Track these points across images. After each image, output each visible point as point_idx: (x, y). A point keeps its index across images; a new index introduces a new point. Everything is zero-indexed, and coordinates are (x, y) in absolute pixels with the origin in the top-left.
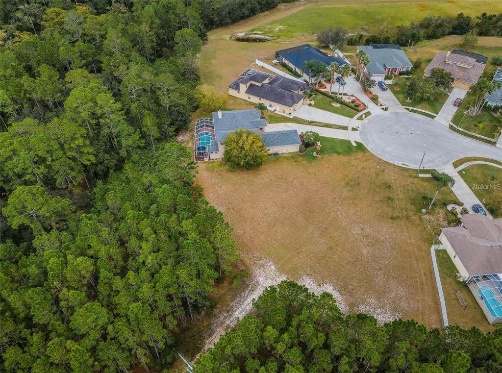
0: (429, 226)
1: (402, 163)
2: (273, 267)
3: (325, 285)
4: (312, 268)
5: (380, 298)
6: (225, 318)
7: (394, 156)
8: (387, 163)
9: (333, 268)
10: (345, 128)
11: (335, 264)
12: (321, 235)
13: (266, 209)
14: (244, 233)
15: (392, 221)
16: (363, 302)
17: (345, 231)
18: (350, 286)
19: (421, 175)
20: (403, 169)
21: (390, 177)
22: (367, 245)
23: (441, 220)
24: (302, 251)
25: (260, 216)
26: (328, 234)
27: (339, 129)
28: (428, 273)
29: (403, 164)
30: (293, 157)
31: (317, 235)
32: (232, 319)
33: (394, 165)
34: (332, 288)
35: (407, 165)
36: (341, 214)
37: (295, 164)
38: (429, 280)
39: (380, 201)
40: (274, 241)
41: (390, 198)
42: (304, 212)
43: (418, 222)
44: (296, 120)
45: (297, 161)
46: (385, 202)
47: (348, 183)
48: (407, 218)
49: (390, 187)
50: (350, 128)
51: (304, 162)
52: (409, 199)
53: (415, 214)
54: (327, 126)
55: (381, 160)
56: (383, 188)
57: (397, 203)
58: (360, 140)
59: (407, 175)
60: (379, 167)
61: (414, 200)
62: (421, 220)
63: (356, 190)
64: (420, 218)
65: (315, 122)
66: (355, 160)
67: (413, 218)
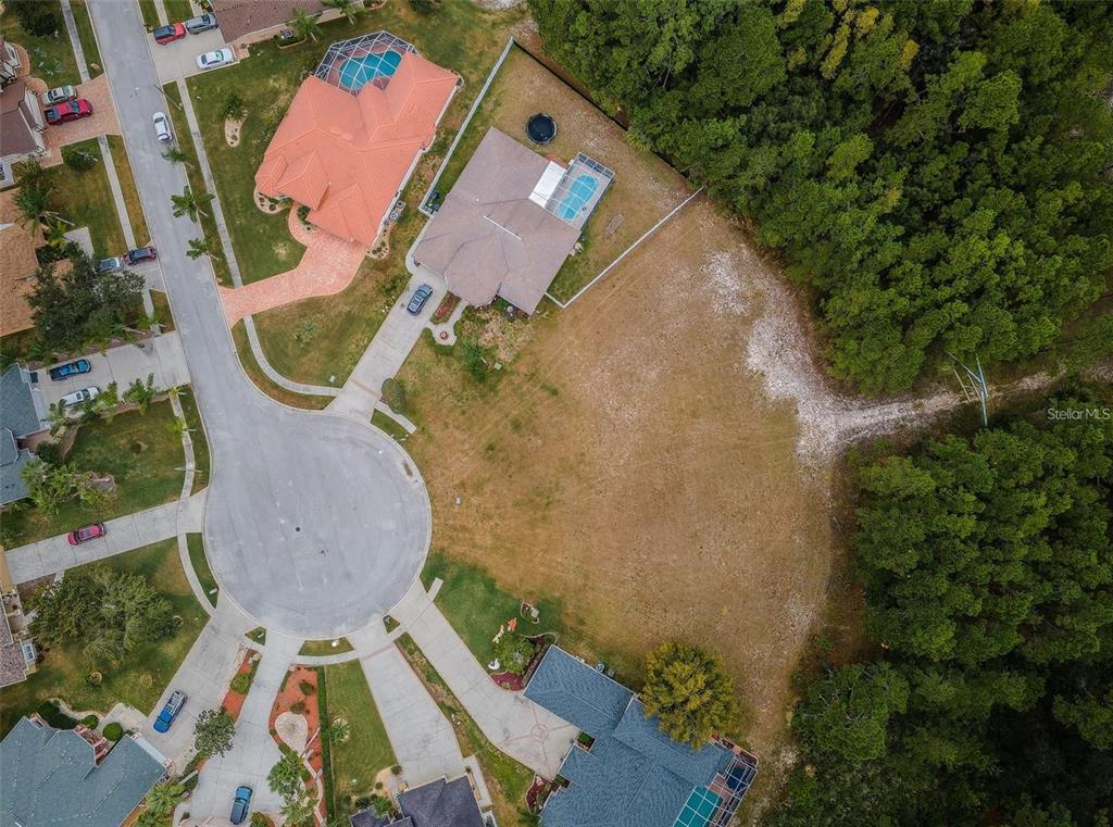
0: (520, 340)
1: (408, 478)
2: (802, 443)
3: (755, 370)
4: (750, 405)
5: (704, 304)
6: (912, 420)
7: (402, 501)
8: (432, 497)
9: (721, 385)
10: (405, 643)
11: (713, 388)
12: (686, 445)
13: (725, 553)
14: (793, 532)
15: (561, 390)
16: (727, 316)
17: (646, 426)
18: (725, 345)
19: (411, 428)
20: (424, 467)
21: (463, 463)
22: (638, 381)
23: (491, 334)
24: (739, 438)
25: (745, 546)
26: (673, 439)
27: (417, 649)
28: (608, 284)
29: (409, 473)
30: (578, 638)
31: (692, 450)
32: (905, 414)
33: (427, 483)
34: (749, 360)
35: (406, 466)
36: (621, 456)
37: (589, 620)
38: (617, 276)
39: (536, 434)
40: (766, 484)
41: (516, 426)
42: (671, 503)
43: (528, 359)
44: (471, 738)
45: (582, 622)
46: (530, 427)
47: (548, 504)
48: (533, 375)
49: (491, 448)
50: (396, 633)
51: (571, 609)
52: (487, 402)
53: (512, 373)
54: (430, 676)
55: (435, 513)
56: (501, 455)
57: (515, 412)
58: (417, 583)
59: (431, 447)
60: (458, 502)
61: (483, 396)
62: (518, 356)
63: (551, 482)
64: (515, 361)
65: (442, 705)
66: (481, 547)
67: (523, 370)
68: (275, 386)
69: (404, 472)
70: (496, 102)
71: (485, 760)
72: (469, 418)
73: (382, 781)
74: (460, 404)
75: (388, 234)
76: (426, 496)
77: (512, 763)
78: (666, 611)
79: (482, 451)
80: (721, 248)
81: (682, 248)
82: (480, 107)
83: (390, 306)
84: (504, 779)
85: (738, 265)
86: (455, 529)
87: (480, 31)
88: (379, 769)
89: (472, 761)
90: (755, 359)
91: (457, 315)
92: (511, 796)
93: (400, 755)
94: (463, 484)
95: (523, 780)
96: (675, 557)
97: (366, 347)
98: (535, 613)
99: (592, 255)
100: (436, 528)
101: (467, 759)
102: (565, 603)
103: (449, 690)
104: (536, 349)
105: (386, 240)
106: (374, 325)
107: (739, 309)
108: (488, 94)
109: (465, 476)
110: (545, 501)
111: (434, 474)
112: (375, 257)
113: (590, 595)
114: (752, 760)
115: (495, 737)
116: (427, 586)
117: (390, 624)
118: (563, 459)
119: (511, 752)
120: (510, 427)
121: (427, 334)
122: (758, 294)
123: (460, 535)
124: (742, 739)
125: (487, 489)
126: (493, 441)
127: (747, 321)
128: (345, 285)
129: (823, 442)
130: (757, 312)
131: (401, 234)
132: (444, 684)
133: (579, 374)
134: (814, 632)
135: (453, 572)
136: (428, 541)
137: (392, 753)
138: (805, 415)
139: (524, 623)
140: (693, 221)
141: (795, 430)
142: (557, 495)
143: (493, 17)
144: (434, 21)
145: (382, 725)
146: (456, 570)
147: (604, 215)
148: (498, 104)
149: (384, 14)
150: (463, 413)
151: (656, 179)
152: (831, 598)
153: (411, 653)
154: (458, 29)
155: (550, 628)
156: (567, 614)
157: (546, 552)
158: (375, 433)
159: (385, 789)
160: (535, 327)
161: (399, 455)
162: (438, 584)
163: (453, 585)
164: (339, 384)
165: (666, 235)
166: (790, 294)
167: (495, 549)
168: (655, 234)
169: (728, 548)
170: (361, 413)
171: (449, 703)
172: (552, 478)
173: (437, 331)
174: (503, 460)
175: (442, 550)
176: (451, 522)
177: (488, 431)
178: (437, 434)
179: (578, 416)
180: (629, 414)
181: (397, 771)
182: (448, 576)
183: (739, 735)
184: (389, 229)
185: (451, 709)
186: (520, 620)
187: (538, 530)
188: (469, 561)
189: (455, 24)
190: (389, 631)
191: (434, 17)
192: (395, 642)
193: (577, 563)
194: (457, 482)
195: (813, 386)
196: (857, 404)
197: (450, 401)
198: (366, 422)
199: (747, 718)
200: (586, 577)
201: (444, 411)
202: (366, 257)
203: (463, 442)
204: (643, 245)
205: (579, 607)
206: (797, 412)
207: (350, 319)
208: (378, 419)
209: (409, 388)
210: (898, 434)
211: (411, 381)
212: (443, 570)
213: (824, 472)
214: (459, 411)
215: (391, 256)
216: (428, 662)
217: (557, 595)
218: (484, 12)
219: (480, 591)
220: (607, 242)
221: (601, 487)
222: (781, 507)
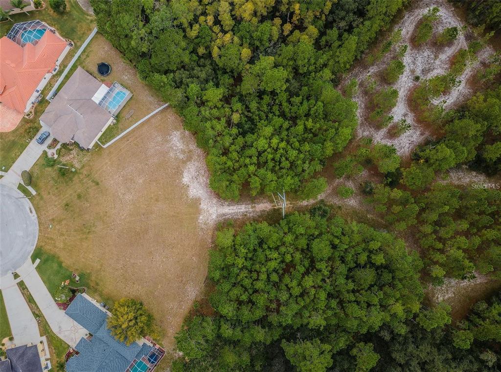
0: (85, 159)
1: (30, 214)
2: (201, 217)
3: (185, 184)
4: (181, 199)
5: (167, 152)
6: (250, 213)
7: (26, 224)
8: (40, 223)
9: (170, 189)
10: (22, 285)
11: (166, 190)
12: (152, 213)
13: (163, 262)
14: (193, 256)
15: (100, 183)
16: (176, 159)
17: (135, 203)
18: (174, 172)
19: (34, 193)
20: (38, 210)
21: (54, 210)
22: (134, 183)
23: (72, 156)
24: (175, 213)
25: (172, 259)
26: (146, 210)
27: (26, 288)
29: (31, 212)
31: (154, 216)
32: (247, 210)
33: (38, 217)
34: (183, 179)
35: (30, 209)
36: (123, 215)
37: (101, 283)
38: (130, 136)
39: (87, 201)
40: (183, 233)
41: (79, 197)
42: (142, 237)
43: (87, 168)
44: (45, 328)
45: (97, 284)
46: (85, 198)
47: (89, 232)
48: (89, 175)
49: (67, 205)
50: (18, 280)
51: (93, 278)
52: (68, 185)
53: (80, 173)
54: (30, 300)
55: (40, 231)
56: (71, 209)
57: (80, 191)
58: (30, 260)
59: (42, 202)
60: (51, 226)
61: (67, 182)
62: (83, 167)
63: (91, 223)
64: (82, 168)
65: (34, 313)
66: (58, 247)
67: (85, 172)
69: (29, 211)
70: (87, 55)
71: (49, 339)
72: (59, 191)
73: (5, 342)
74: (56, 185)
75: (34, 108)
76: (37, 223)
77: (61, 341)
78: (134, 284)
79: (63, 206)
80: (176, 129)
81: (159, 127)
82: (79, 57)
83: (31, 139)
84: (56, 348)
85: (183, 137)
86: (48, 239)
87: (85, 23)
88: (4, 338)
89: (44, 339)
90: (186, 179)
91: (59, 146)
92: (59, 355)
93: (14, 332)
94: (53, 220)
95: (64, 349)
96: (141, 261)
97: (19, 156)
98: (77, 278)
99: (120, 126)
100: (40, 237)
101: (42, 337)
102: (91, 276)
103: (38, 307)
104: (91, 164)
105: (33, 111)
106: (23, 147)
107: (181, 156)
108: (84, 51)
109: (55, 216)
110: (88, 231)
111: (42, 213)
112: (27, 117)
113: (103, 273)
114: (162, 352)
115: (55, 329)
116: (33, 262)
117: (16, 276)
118: (98, 213)
119: (61, 336)
120: (76, 197)
121: (45, 153)
122: (190, 151)
123: (50, 241)
124: (160, 342)
125: (64, 222)
126: (68, 202)
127: (184, 162)
128: (13, 128)
129: (210, 218)
130: (189, 159)
131: (39, 108)
132: (36, 304)
133: (109, 177)
134: (197, 300)
135: (44, 257)
136: (36, 242)
137: (10, 331)
138: (203, 206)
139: (72, 282)
140: (166, 116)
141: (198, 212)
142: (93, 229)
143: (92, 18)
144: (65, 17)
145: (7, 319)
146: (46, 256)
147: (127, 109)
148: (88, 56)
149: (44, 12)
150: (57, 189)
151: (152, 96)
152: (206, 286)
153: (23, 289)
154: (75, 21)
155: (84, 285)
156: (91, 280)
157: (86, 253)
158: (19, 193)
159: (6, 346)
160: (92, 155)
161: (27, 203)
162: (38, 261)
163: (44, 262)
164: (6, 171)
165: (153, 121)
166: (205, 152)
167: (64, 249)
168: (149, 120)
169: (164, 260)
170: (14, 184)
171: (37, 312)
172: (92, 221)
173: (50, 152)
174: (72, 211)
175: (41, 247)
176: (46, 235)
177: (67, 197)
178: (44, 196)
179: (106, 196)
180: (129, 197)
181: (11, 339)
182: (42, 258)
183: (159, 340)
184: (35, 106)
185: (38, 315)
186: (71, 281)
187: (83, 243)
188: (52, 253)
189: (74, 20)
190: (15, 279)
191: (65, 16)
192: (17, 284)
193: (99, 259)
194: (51, 218)
195: (209, 194)
196: (227, 203)
197: (52, 182)
198: (16, 188)
199: (164, 334)
200: (101, 266)
201: (49, 187)
202: (24, 117)
203: (56, 201)
204: (143, 124)
205: (97, 278)
206: (200, 204)
207: (14, 143)
208: (20, 187)
209: (35, 175)
210: (243, 219)
211: (37, 172)
212: (41, 255)
213: (209, 231)
214: (55, 187)
215: (34, 117)
216: (30, 294)
217: (88, 272)
218: (88, 15)
219: (55, 266)
220: (127, 121)
221: (112, 227)
222: (189, 244)
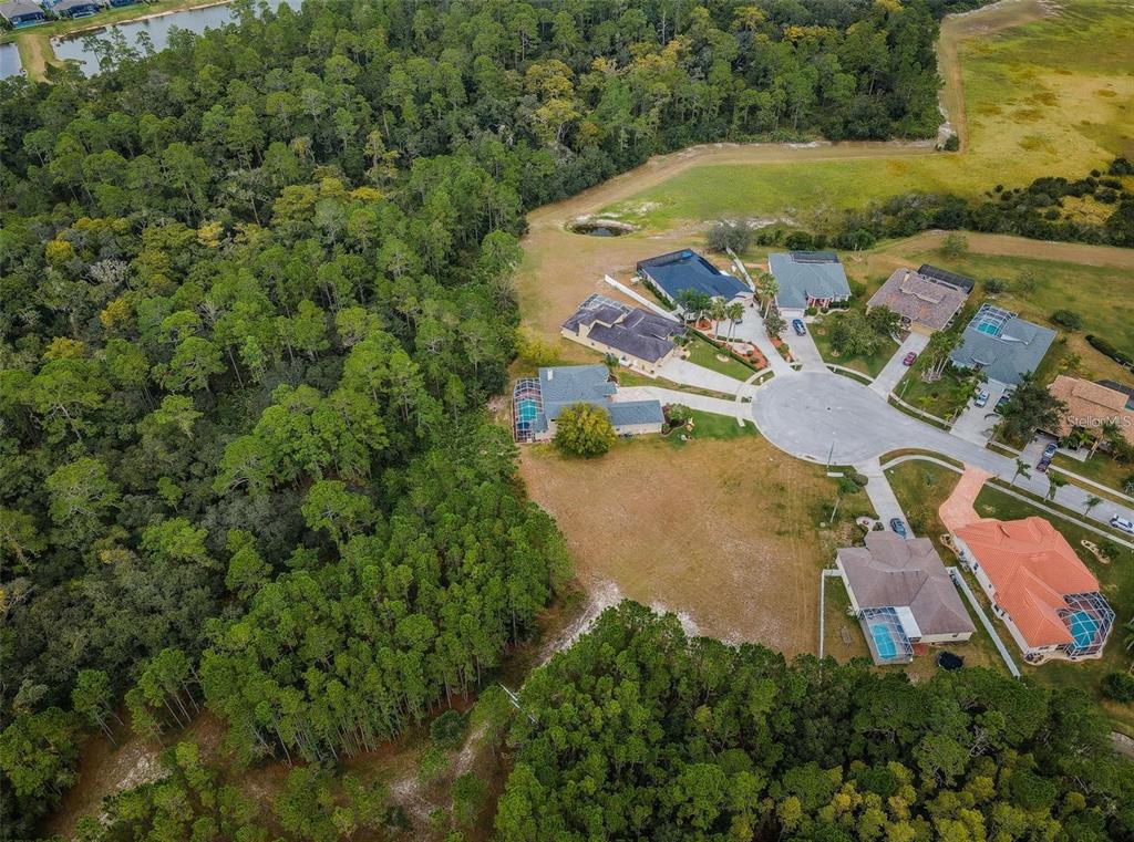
0: (826, 545)
1: (807, 455)
4: (665, 592)
5: (747, 632)
7: (797, 444)
8: (785, 454)
9: (692, 593)
10: (732, 398)
12: (681, 552)
15: (778, 536)
16: (725, 635)
17: (712, 547)
18: (711, 617)
19: (830, 474)
20: (805, 463)
21: (786, 475)
22: (741, 567)
23: (844, 538)
26: (690, 550)
27: (723, 399)
28: (812, 605)
29: (808, 457)
30: (652, 440)
33: (795, 458)
34: (687, 617)
35: (812, 458)
36: (711, 525)
37: (654, 450)
38: (812, 613)
39: (767, 508)
41: (781, 506)
43: (811, 539)
44: (662, 383)
45: (656, 447)
46: (773, 510)
47: (726, 483)
48: (800, 534)
49: (782, 489)
50: (739, 398)
51: (668, 449)
52: (807, 507)
53: (811, 528)
54: (705, 393)
55: (777, 449)
56: (773, 490)
57: (789, 512)
58: (751, 419)
59: (810, 473)
60: (771, 459)
61: (813, 509)
62: (818, 537)
63: (734, 493)
64: (817, 534)
65: (689, 387)
66: (740, 448)
67: (807, 533)
68: (912, 454)
69: (811, 456)
71: (647, 379)
72: (808, 495)
74: (820, 498)
75: (953, 549)
76: (788, 453)
77: (635, 385)
79: (785, 486)
83: (907, 518)
86: (759, 448)
89: (653, 376)
94: (777, 467)
96: (636, 498)
97: (896, 494)
98: (683, 438)
99: (838, 613)
100: (769, 443)
101: (656, 376)
102: (672, 450)
104: (813, 547)
105: (949, 546)
109: (780, 470)
110: (728, 483)
111: (796, 463)
112: (945, 535)
113: (663, 459)
115: (652, 388)
116: (745, 421)
118: (740, 506)
119: (638, 388)
120: (783, 504)
121: (875, 518)
123: (753, 447)
125: (763, 472)
126: (785, 492)
128: (941, 514)
131: (948, 555)
133: (776, 550)
136: (766, 437)
137: (692, 362)
139: (685, 432)
142: (725, 490)
146: (739, 432)
147: (857, 641)
150: (814, 496)
153: (724, 396)
155: (670, 437)
156: (667, 447)
157: (705, 464)
158: (843, 463)
160: (824, 556)
161: (821, 460)
162: (742, 424)
163: (734, 427)
164: (886, 472)
167: (731, 451)
170: (861, 466)
172: (735, 495)
173: (872, 522)
174: (770, 488)
175: (755, 437)
176: (765, 449)
177: (792, 496)
178: (815, 479)
179: (754, 530)
180: (728, 547)
181: (683, 357)
182: (741, 429)
184: (957, 553)
185: (684, 388)
186: (688, 432)
187: (718, 470)
188: (737, 440)
190: (743, 398)
192: (736, 395)
193: (683, 468)
194: (781, 466)
197: (826, 497)
200: (673, 465)
201: (824, 491)
202: (948, 533)
203: (798, 483)
205: (664, 452)
208: (851, 469)
211: (856, 493)
212: (746, 430)
214: (817, 495)
215: (938, 541)
217: (680, 451)
219: (719, 432)
220: (839, 628)
221: (707, 506)
222: (599, 553)
